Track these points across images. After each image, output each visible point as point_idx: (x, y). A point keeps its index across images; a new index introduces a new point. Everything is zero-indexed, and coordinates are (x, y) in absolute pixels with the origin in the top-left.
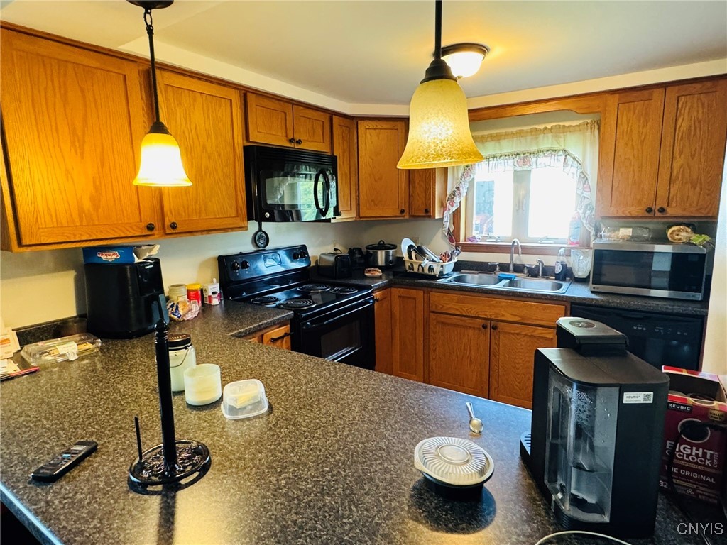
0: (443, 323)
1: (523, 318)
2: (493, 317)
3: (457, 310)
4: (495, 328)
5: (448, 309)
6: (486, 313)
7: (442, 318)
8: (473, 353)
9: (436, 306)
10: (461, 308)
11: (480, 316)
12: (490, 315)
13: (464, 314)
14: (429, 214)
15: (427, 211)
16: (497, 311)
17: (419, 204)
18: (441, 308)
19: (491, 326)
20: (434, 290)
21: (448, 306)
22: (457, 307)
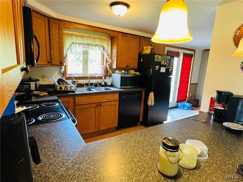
0: (81, 109)
1: (108, 100)
2: (100, 102)
3: (87, 102)
4: (100, 105)
5: (83, 103)
6: (97, 101)
7: (81, 107)
8: (93, 116)
9: (78, 103)
10: (89, 101)
11: (95, 102)
12: (99, 101)
13: (90, 103)
14: (61, 64)
15: (61, 63)
16: (101, 100)
17: (56, 59)
18: (80, 103)
19: (99, 105)
20: (76, 96)
21: (83, 102)
22: (87, 101)
